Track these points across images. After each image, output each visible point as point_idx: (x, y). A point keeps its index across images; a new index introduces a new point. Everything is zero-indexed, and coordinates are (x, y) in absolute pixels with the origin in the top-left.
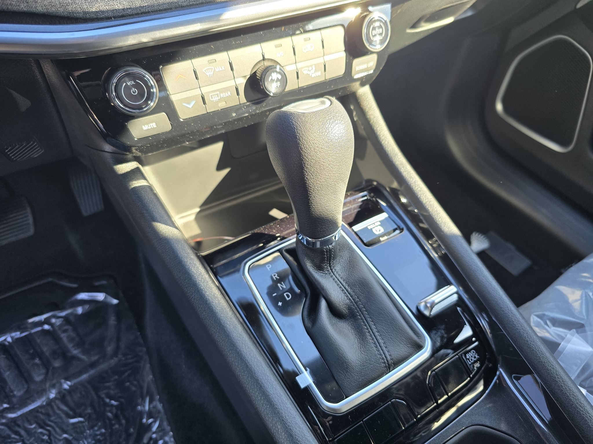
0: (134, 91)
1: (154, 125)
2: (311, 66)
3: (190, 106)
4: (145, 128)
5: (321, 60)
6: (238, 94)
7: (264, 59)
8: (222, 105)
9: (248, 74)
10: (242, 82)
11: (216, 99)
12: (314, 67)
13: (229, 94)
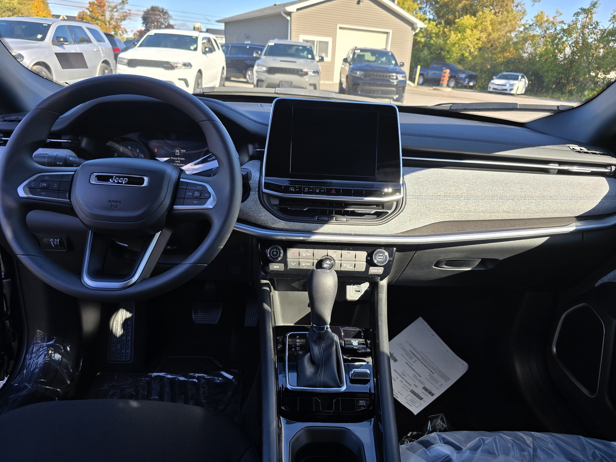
1: (278, 267)
2: (348, 264)
4: (275, 267)
5: (354, 262)
6: (313, 265)
7: (327, 255)
8: (305, 268)
9: (319, 258)
10: (316, 261)
11: (304, 264)
12: (349, 264)
13: (310, 264)
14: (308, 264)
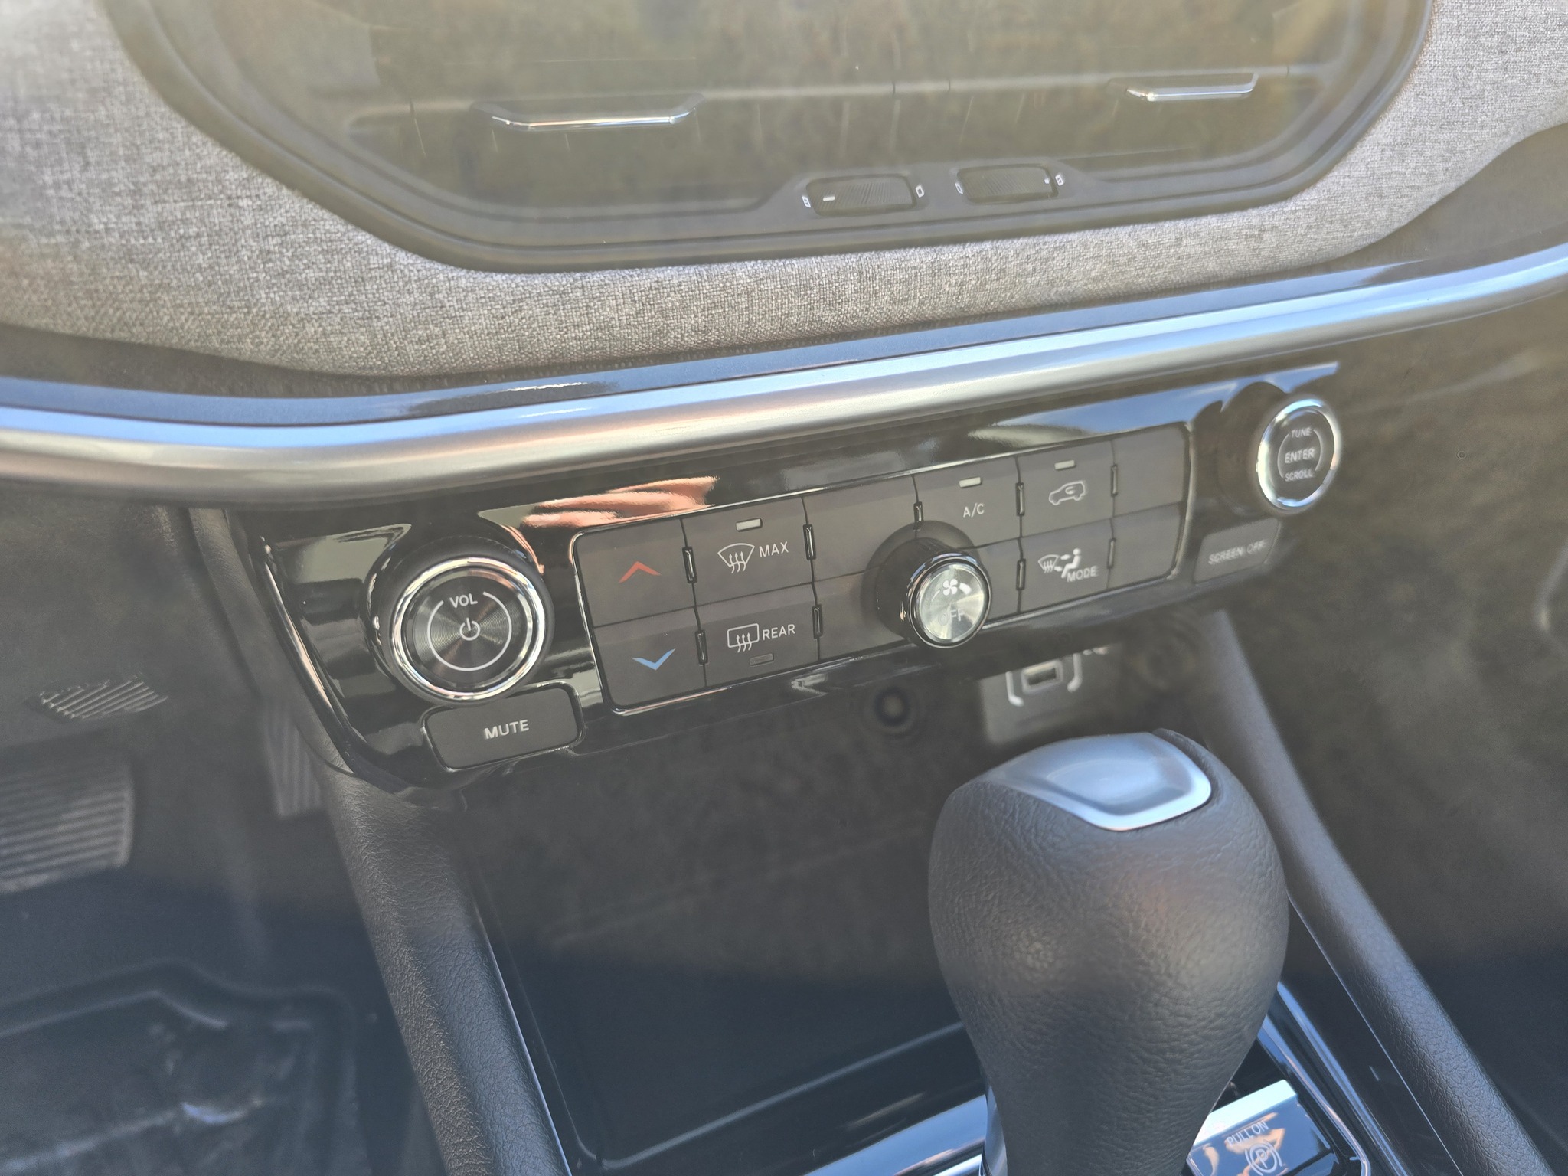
1: (521, 724)
3: (656, 666)
4: (491, 733)
6: (818, 629)
7: (918, 523)
8: (760, 664)
9: (861, 569)
11: (744, 643)
12: (1076, 551)
13: (791, 628)
14: (783, 632)
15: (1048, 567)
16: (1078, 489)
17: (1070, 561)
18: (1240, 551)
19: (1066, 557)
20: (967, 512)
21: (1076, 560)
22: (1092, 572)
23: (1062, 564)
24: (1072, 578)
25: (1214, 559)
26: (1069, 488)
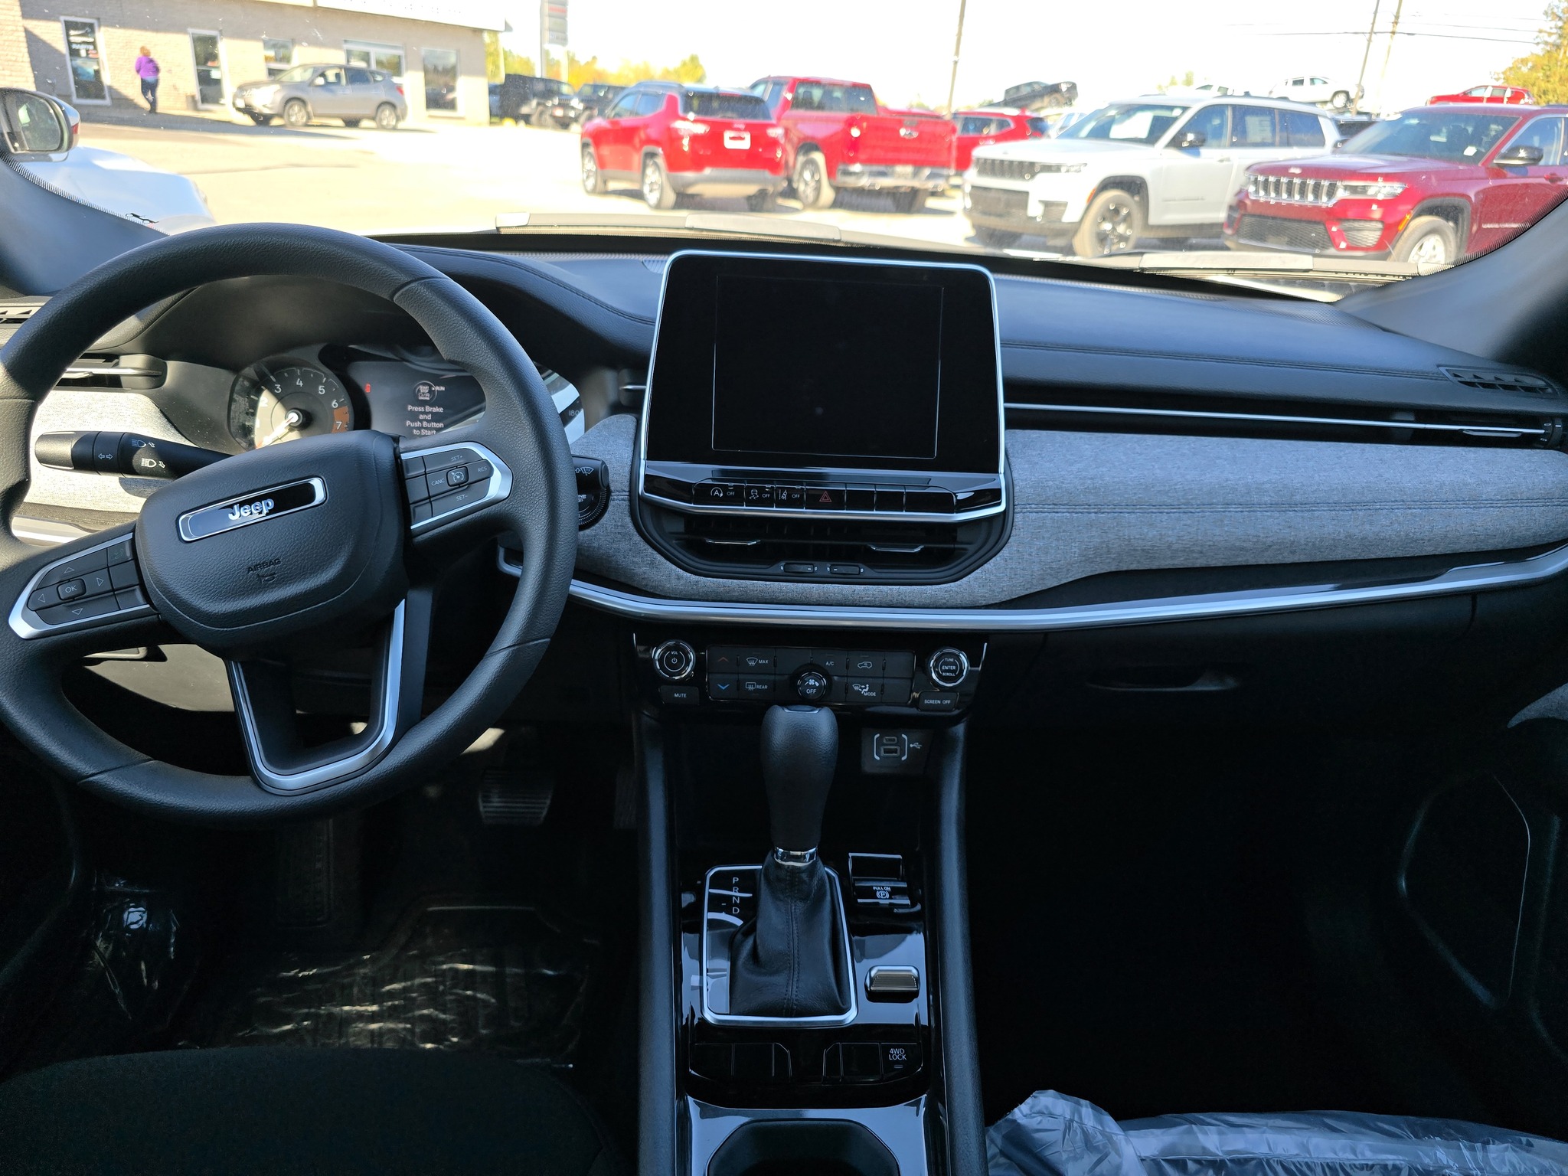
0: (674, 661)
3: (723, 688)
15: (856, 688)
16: (869, 665)
17: (865, 688)
18: (939, 702)
19: (863, 686)
20: (827, 663)
21: (868, 688)
22: (874, 694)
23: (862, 689)
24: (865, 694)
25: (926, 702)
26: (866, 663)
